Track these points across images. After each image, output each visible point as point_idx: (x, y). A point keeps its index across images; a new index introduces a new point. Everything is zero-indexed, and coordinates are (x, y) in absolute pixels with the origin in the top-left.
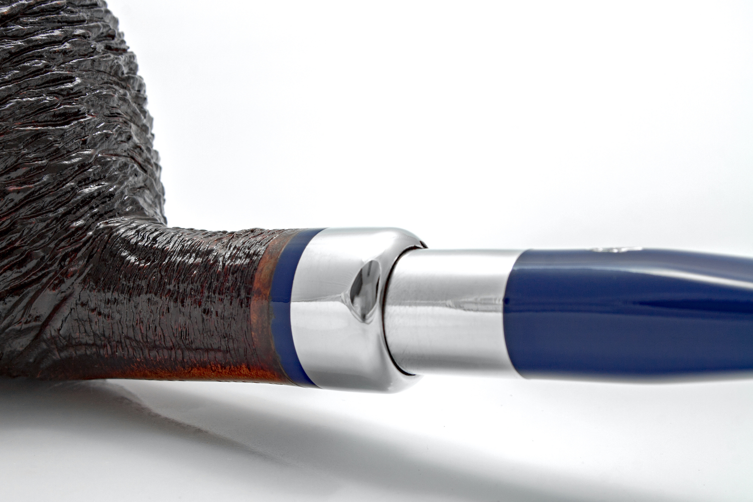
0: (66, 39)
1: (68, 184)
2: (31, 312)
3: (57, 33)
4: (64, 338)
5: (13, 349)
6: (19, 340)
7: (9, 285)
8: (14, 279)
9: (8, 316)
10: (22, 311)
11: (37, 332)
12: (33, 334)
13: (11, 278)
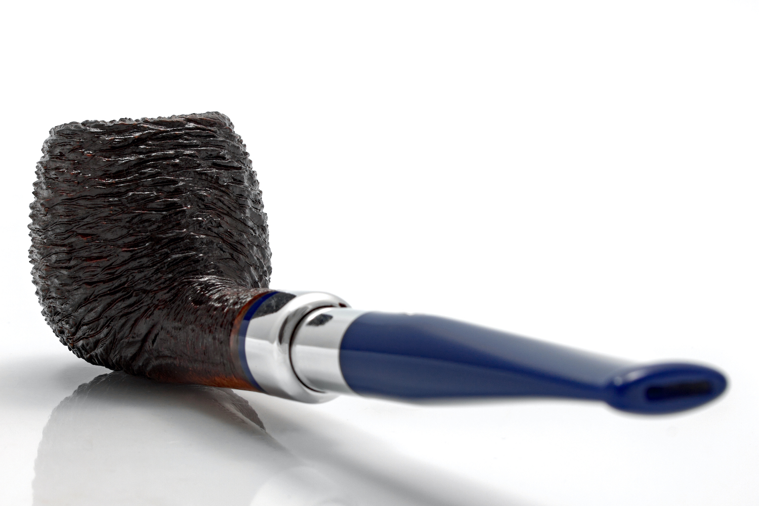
0: (176, 157)
1: (163, 250)
2: (136, 331)
3: (171, 152)
4: (155, 350)
5: (126, 355)
6: (129, 349)
7: (121, 311)
8: (123, 308)
9: (121, 332)
10: (129, 330)
11: (140, 345)
12: (138, 345)
13: (121, 307)
